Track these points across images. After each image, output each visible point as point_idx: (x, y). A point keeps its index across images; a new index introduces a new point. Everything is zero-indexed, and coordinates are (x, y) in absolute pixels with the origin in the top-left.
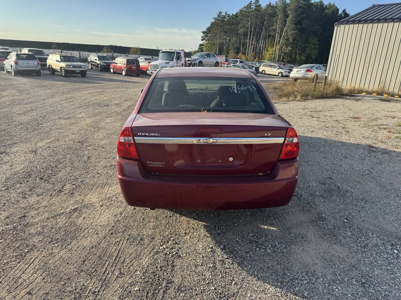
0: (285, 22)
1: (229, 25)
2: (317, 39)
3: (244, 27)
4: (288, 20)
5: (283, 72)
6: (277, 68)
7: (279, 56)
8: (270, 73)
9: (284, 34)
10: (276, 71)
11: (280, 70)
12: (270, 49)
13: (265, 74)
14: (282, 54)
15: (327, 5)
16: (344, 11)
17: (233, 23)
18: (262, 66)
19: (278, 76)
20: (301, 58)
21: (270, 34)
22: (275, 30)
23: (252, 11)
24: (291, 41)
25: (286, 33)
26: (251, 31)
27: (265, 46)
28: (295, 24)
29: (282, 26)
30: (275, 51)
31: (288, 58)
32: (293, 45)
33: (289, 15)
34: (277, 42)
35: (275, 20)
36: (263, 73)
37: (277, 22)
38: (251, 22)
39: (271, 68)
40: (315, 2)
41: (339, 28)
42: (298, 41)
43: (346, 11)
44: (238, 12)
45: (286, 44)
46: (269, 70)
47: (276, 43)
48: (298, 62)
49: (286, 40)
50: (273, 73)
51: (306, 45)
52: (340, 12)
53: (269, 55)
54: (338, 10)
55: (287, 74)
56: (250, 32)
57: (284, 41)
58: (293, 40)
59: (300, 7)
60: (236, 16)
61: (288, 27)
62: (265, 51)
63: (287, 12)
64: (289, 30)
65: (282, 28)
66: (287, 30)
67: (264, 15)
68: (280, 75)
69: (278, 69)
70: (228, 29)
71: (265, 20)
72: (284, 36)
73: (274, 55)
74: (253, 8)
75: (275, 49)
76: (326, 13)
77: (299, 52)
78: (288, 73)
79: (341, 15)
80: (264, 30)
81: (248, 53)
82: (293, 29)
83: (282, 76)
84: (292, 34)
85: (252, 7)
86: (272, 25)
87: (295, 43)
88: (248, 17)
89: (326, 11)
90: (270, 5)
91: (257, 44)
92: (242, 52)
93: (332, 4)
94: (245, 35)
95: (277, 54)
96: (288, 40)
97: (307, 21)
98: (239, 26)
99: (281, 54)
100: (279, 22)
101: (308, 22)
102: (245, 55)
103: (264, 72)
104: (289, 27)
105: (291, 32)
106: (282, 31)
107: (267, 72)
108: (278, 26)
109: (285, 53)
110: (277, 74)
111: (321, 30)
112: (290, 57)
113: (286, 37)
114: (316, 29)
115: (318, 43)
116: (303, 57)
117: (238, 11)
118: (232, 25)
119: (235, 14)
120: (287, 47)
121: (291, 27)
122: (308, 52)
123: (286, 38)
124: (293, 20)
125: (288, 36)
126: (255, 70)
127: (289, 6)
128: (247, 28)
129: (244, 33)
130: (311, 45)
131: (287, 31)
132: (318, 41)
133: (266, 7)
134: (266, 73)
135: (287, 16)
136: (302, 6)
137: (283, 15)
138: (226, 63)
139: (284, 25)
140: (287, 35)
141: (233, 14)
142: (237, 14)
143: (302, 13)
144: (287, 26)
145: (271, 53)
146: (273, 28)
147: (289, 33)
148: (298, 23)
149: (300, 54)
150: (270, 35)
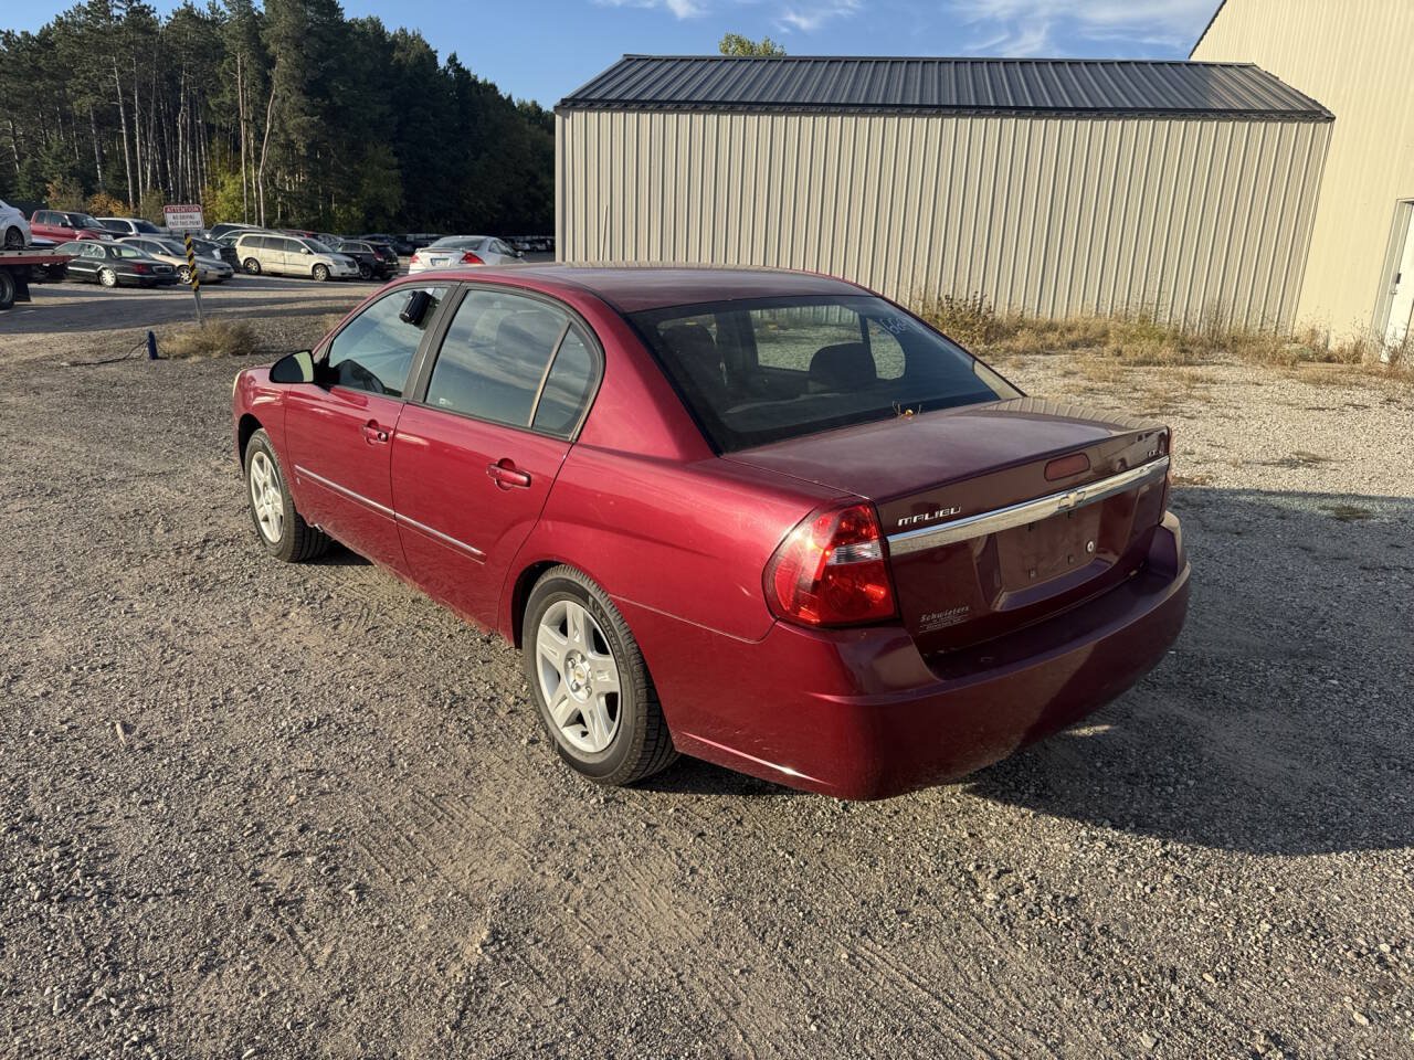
0: (267, 81)
1: (20, 76)
2: (391, 148)
3: (95, 90)
4: (276, 74)
5: (331, 263)
6: (303, 250)
7: (270, 206)
8: (279, 268)
9: (272, 127)
10: (300, 261)
11: (316, 259)
12: (225, 178)
13: (259, 272)
14: (280, 199)
15: (395, 36)
16: (452, 60)
17: (37, 72)
18: (242, 244)
19: (311, 277)
20: (349, 211)
21: (212, 122)
22: (234, 109)
23: (118, 27)
24: (303, 151)
25: (278, 121)
26: (129, 109)
27: (202, 170)
28: (305, 93)
29: (256, 95)
30: (249, 189)
31: (305, 211)
32: (311, 166)
33: (274, 57)
34: (247, 154)
35: (225, 73)
36: (253, 270)
37: (233, 81)
38: (120, 71)
39: (279, 252)
40: (356, 20)
41: (568, 122)
42: (325, 154)
43: (458, 62)
44: (48, 25)
45: (285, 161)
46: (271, 259)
47: (248, 159)
48: (340, 228)
49: (282, 146)
50: (290, 269)
51: (356, 167)
52: (442, 62)
53: (228, 202)
54: (433, 56)
55: (344, 271)
56: (124, 109)
57: (278, 151)
58: (309, 147)
59: (309, 32)
60: (44, 41)
61: (279, 100)
62: (203, 185)
63: (266, 47)
64: (287, 111)
65: (259, 103)
66: (280, 111)
67: (173, 51)
68: (321, 273)
69: (309, 253)
70: (18, 96)
71: (180, 67)
72: (271, 133)
73: (250, 204)
74: (119, 18)
75: (249, 181)
76: (399, 60)
77: (340, 190)
78: (346, 265)
79: (446, 71)
80: (185, 105)
81: (136, 194)
82: (302, 110)
83: (329, 278)
84: (302, 130)
85: (116, 12)
86: (216, 92)
87: (316, 160)
88: (105, 50)
89: (397, 55)
90: (188, 14)
91: (164, 160)
92: (105, 188)
93: (410, 33)
94: (106, 120)
95: (258, 196)
96: (289, 145)
97: (344, 86)
98: (69, 83)
99: (276, 198)
100: (242, 82)
101: (350, 88)
102: (126, 202)
103: (254, 267)
104: (284, 100)
105: (298, 120)
106: (260, 112)
107: (266, 267)
108: (240, 92)
109: (289, 196)
110: (308, 271)
111: (396, 119)
112: (312, 208)
113: (282, 136)
114: (381, 115)
115: (395, 161)
116: (354, 209)
117: (51, 20)
118: (31, 79)
119: (35, 32)
120: (291, 173)
121: (292, 100)
122: (372, 191)
123: (282, 139)
124: (294, 77)
125: (287, 135)
126: (223, 259)
127: (267, 24)
128: (113, 95)
129: (96, 112)
130: (377, 168)
131: (280, 117)
132: (396, 154)
133: (173, 17)
134: (262, 269)
135: (271, 63)
136: (315, 29)
137: (252, 54)
138: (77, 232)
139: (265, 93)
140: (283, 130)
141: (26, 34)
142: (46, 33)
143: (322, 57)
144: (276, 97)
145: (236, 194)
146: (220, 99)
147: (291, 124)
148: (314, 89)
149: (342, 201)
150: (211, 128)
